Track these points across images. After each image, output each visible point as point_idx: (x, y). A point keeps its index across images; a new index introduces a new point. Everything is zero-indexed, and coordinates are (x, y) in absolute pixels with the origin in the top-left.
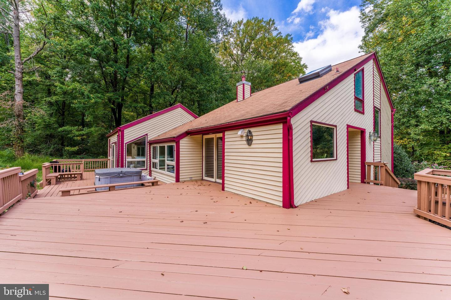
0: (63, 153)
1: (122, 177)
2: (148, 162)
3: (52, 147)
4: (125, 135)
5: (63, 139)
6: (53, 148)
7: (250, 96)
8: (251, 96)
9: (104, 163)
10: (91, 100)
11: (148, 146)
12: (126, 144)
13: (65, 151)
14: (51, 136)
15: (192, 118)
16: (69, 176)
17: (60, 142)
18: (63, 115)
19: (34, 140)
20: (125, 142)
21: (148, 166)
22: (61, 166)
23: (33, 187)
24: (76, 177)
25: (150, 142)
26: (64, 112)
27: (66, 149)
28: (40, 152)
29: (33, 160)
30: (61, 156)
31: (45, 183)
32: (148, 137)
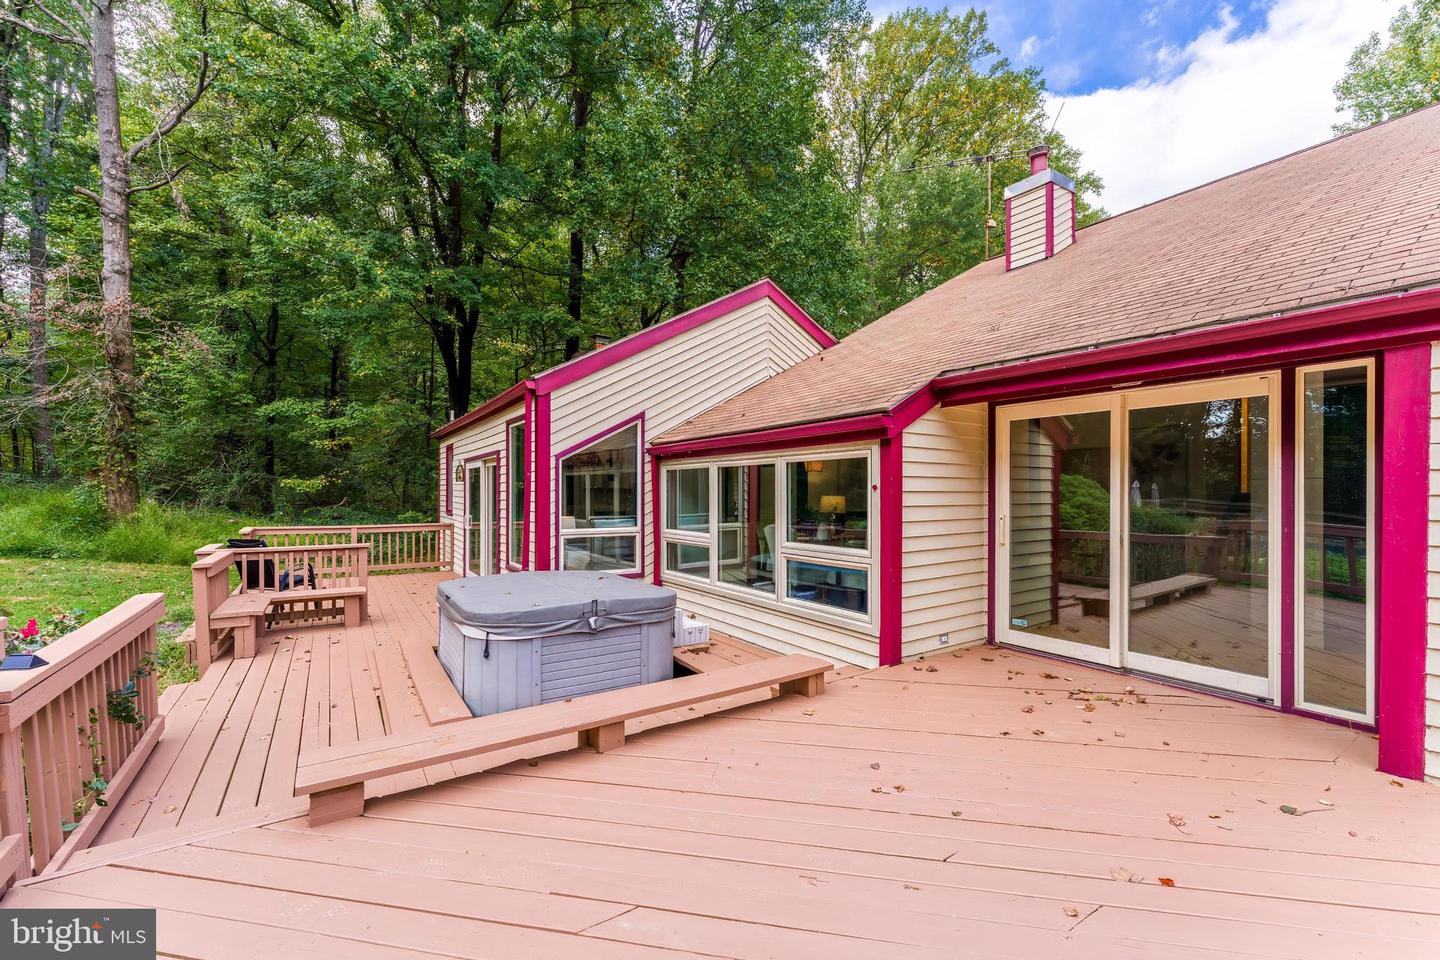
0: (274, 501)
1: (594, 633)
2: (649, 539)
3: (236, 479)
4: (553, 416)
5: (272, 449)
6: (240, 483)
7: (1070, 241)
8: (1074, 241)
9: (425, 541)
10: (379, 288)
11: (648, 467)
12: (558, 457)
13: (280, 491)
14: (231, 441)
15: (812, 347)
16: (311, 606)
17: (264, 460)
18: (272, 363)
19: (176, 452)
20: (555, 450)
21: (649, 560)
22: (276, 559)
23: (130, 719)
24: (341, 611)
25: (655, 453)
26: (273, 354)
27: (282, 485)
28: (197, 495)
29: (169, 528)
30: (267, 510)
31: (205, 649)
32: (648, 425)
